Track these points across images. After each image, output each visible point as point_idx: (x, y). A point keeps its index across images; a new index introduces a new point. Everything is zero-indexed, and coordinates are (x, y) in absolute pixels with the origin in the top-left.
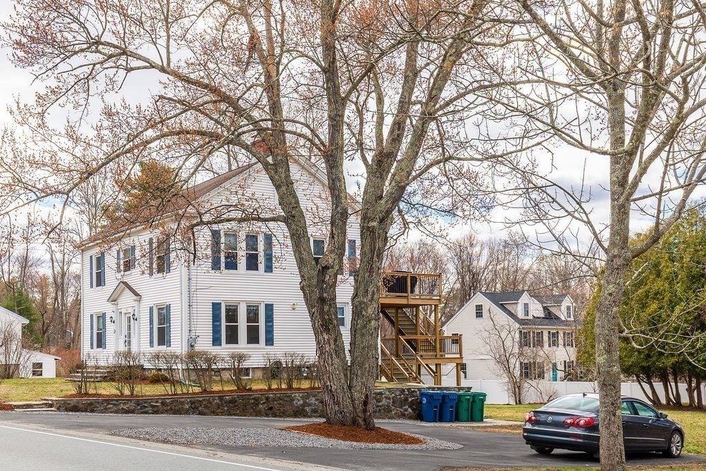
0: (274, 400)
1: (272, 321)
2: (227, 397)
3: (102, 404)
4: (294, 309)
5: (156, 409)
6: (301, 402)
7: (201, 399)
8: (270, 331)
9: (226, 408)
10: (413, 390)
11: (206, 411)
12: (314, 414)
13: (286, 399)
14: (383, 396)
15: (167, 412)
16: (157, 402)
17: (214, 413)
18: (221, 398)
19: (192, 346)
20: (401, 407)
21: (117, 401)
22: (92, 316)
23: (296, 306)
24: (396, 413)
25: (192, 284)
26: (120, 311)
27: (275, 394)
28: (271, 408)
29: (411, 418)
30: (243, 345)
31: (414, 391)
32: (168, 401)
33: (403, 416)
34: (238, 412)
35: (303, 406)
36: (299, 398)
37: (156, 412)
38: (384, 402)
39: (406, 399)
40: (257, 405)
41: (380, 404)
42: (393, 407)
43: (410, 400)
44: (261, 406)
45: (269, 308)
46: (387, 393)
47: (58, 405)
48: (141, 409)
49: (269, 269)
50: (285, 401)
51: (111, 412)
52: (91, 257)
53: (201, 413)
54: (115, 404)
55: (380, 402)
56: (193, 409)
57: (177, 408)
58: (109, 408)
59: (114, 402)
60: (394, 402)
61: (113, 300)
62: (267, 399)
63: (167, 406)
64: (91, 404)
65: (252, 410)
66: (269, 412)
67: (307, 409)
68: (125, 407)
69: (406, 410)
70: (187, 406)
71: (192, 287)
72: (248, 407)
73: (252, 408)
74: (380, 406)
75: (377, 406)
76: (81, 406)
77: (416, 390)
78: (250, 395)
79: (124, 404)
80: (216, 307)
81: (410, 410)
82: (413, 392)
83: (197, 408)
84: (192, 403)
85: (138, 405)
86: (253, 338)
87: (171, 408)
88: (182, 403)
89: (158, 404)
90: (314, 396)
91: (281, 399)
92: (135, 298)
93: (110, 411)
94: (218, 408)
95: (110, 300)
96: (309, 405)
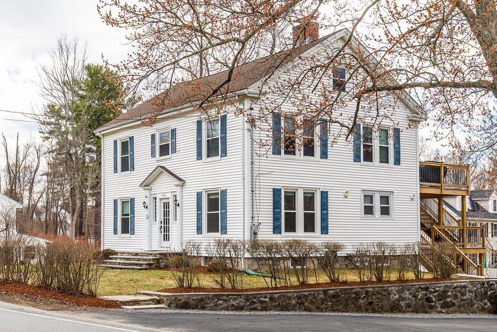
0: (373, 294)
1: (327, 209)
2: (331, 292)
3: (213, 299)
4: (346, 197)
5: (265, 305)
6: (397, 296)
7: (306, 294)
8: (325, 219)
9: (329, 304)
10: (491, 283)
11: (311, 306)
12: (408, 309)
13: (384, 293)
14: (467, 289)
15: (275, 308)
16: (265, 297)
17: (318, 309)
18: (325, 292)
19: (255, 234)
20: (481, 301)
21: (227, 296)
22: (115, 201)
23: (349, 194)
24: (477, 307)
25: (255, 169)
26: (155, 196)
27: (374, 288)
28: (370, 303)
29: (490, 312)
30: (300, 234)
31: (493, 284)
32: (276, 296)
33: (483, 310)
34: (341, 307)
35: (399, 300)
36: (395, 292)
37: (264, 309)
38: (468, 296)
39: (486, 293)
40: (358, 299)
41: (465, 298)
42: (475, 301)
43: (489, 293)
44: (361, 301)
45: (324, 195)
46: (470, 286)
47: (169, 302)
48: (250, 305)
49: (324, 155)
50: (382, 295)
51: (222, 309)
52: (115, 142)
53: (307, 309)
54: (225, 300)
55: (464, 295)
56: (300, 304)
57: (284, 304)
58: (220, 304)
59: (225, 298)
60: (476, 296)
61: (146, 185)
62: (367, 292)
63: (276, 301)
64: (201, 300)
65: (353, 305)
66: (369, 307)
67: (402, 303)
68: (235, 303)
69: (486, 304)
70: (294, 302)
71: (255, 172)
72: (350, 302)
73: (353, 303)
74: (465, 300)
75: (462, 300)
76: (192, 302)
77: (494, 283)
78: (352, 289)
79: (234, 299)
80: (276, 192)
81: (489, 304)
82: (491, 285)
83: (303, 304)
84: (299, 298)
85: (248, 300)
86: (309, 226)
87: (279, 304)
88: (289, 298)
89: (267, 300)
90: (408, 290)
91: (379, 293)
92: (178, 182)
93: (220, 307)
94: (323, 303)
95: (144, 185)
96: (404, 299)
